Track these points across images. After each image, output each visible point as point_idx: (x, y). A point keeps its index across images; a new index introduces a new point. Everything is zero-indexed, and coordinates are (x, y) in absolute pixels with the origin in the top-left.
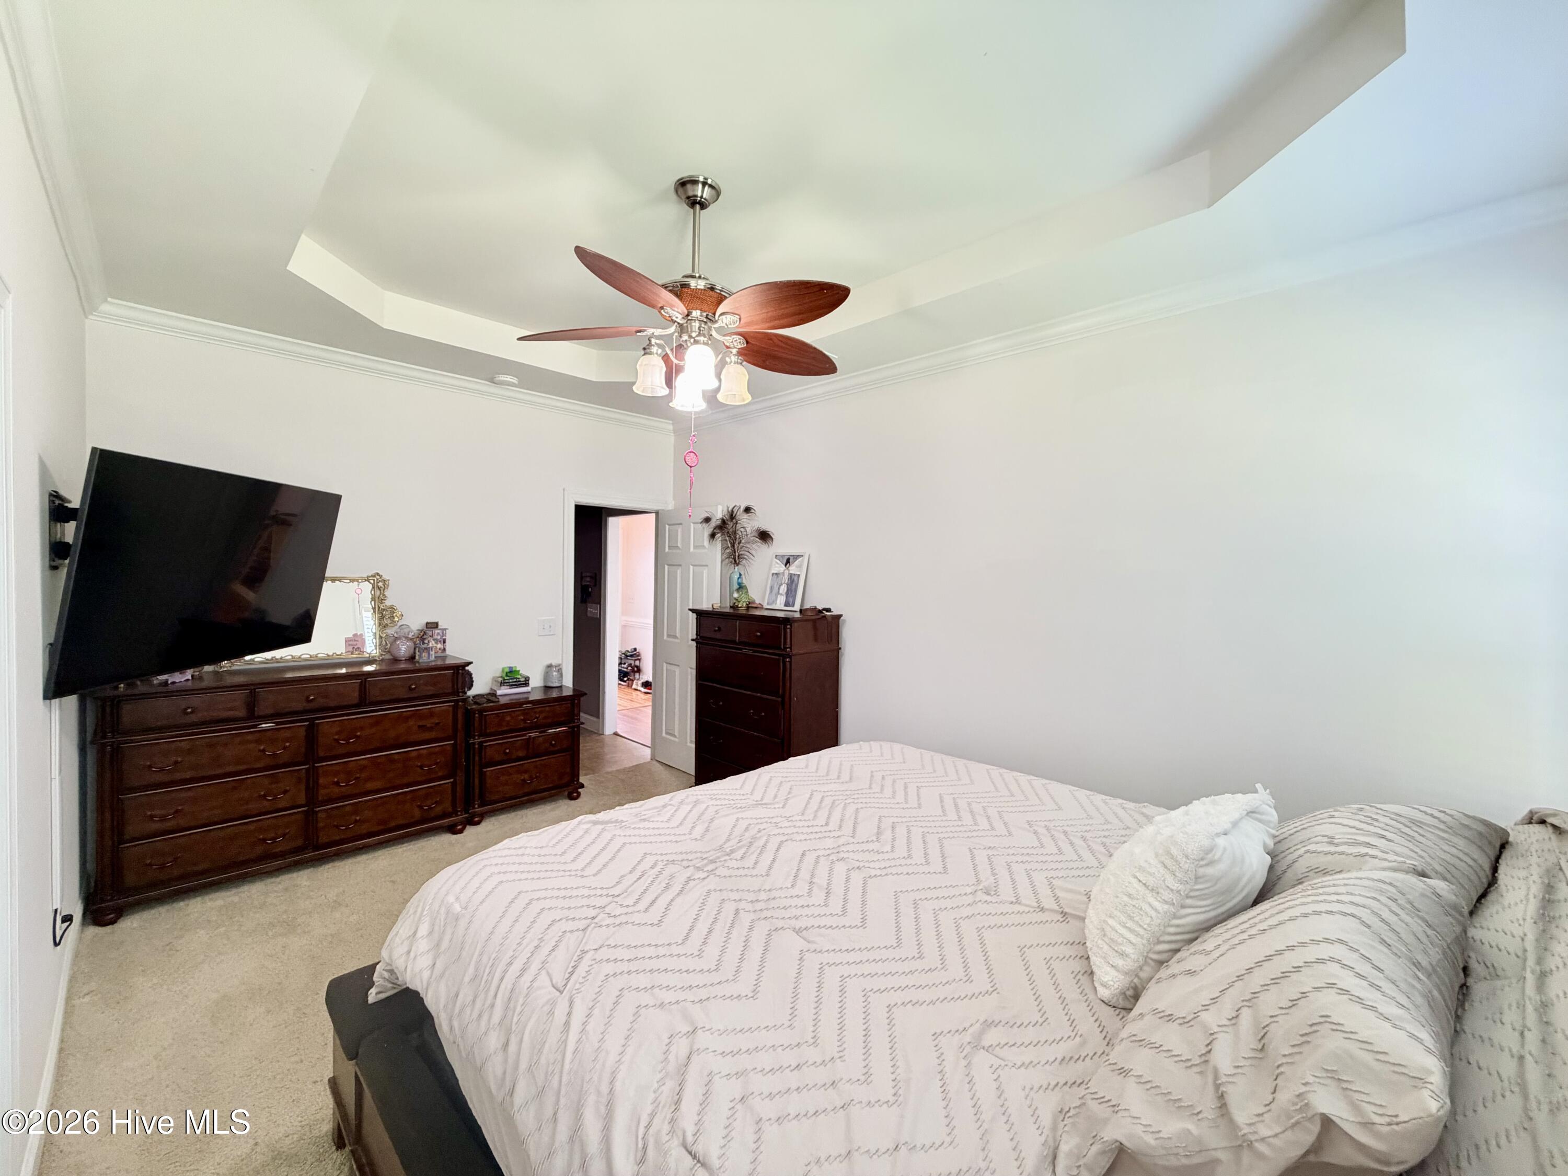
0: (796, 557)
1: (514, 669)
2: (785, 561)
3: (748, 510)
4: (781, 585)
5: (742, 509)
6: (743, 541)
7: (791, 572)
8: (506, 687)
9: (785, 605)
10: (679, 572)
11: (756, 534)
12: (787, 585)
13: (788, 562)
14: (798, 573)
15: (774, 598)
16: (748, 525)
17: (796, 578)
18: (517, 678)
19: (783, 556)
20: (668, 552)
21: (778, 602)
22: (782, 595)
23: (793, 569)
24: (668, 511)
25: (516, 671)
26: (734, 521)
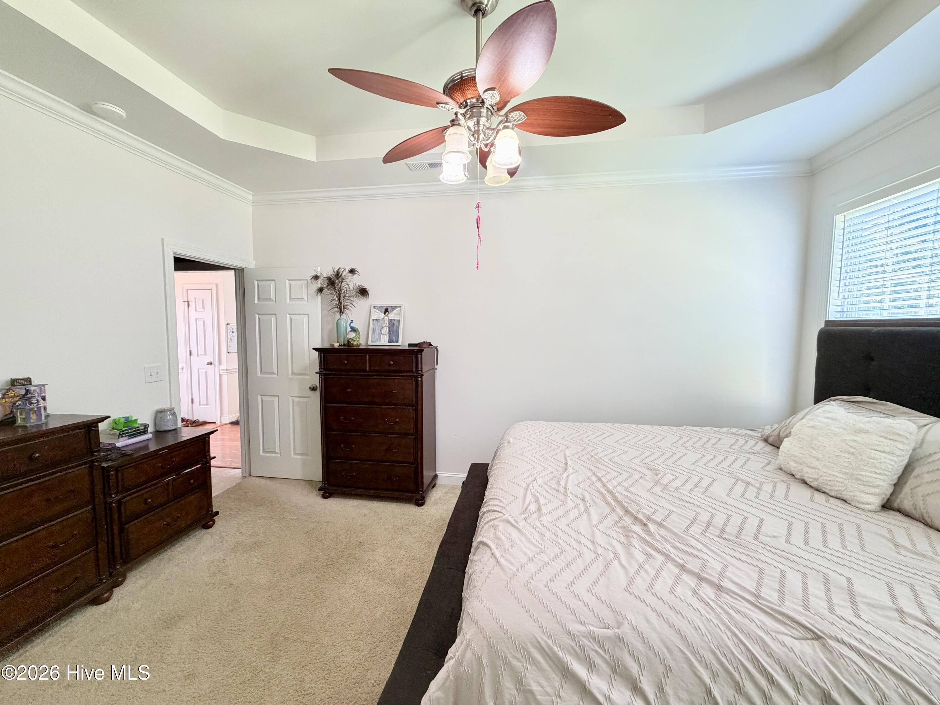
0: (394, 308)
1: (130, 419)
2: (384, 310)
3: (352, 271)
4: (383, 327)
5: (347, 270)
6: (347, 295)
7: (390, 318)
8: (124, 438)
9: (389, 342)
10: (273, 319)
11: (358, 290)
12: (389, 328)
13: (386, 311)
14: (399, 319)
15: (377, 337)
16: (352, 282)
17: (396, 323)
18: (136, 428)
19: (381, 307)
20: (257, 304)
21: (382, 340)
22: (384, 334)
23: (392, 316)
24: (251, 268)
25: (132, 421)
26: (340, 279)
